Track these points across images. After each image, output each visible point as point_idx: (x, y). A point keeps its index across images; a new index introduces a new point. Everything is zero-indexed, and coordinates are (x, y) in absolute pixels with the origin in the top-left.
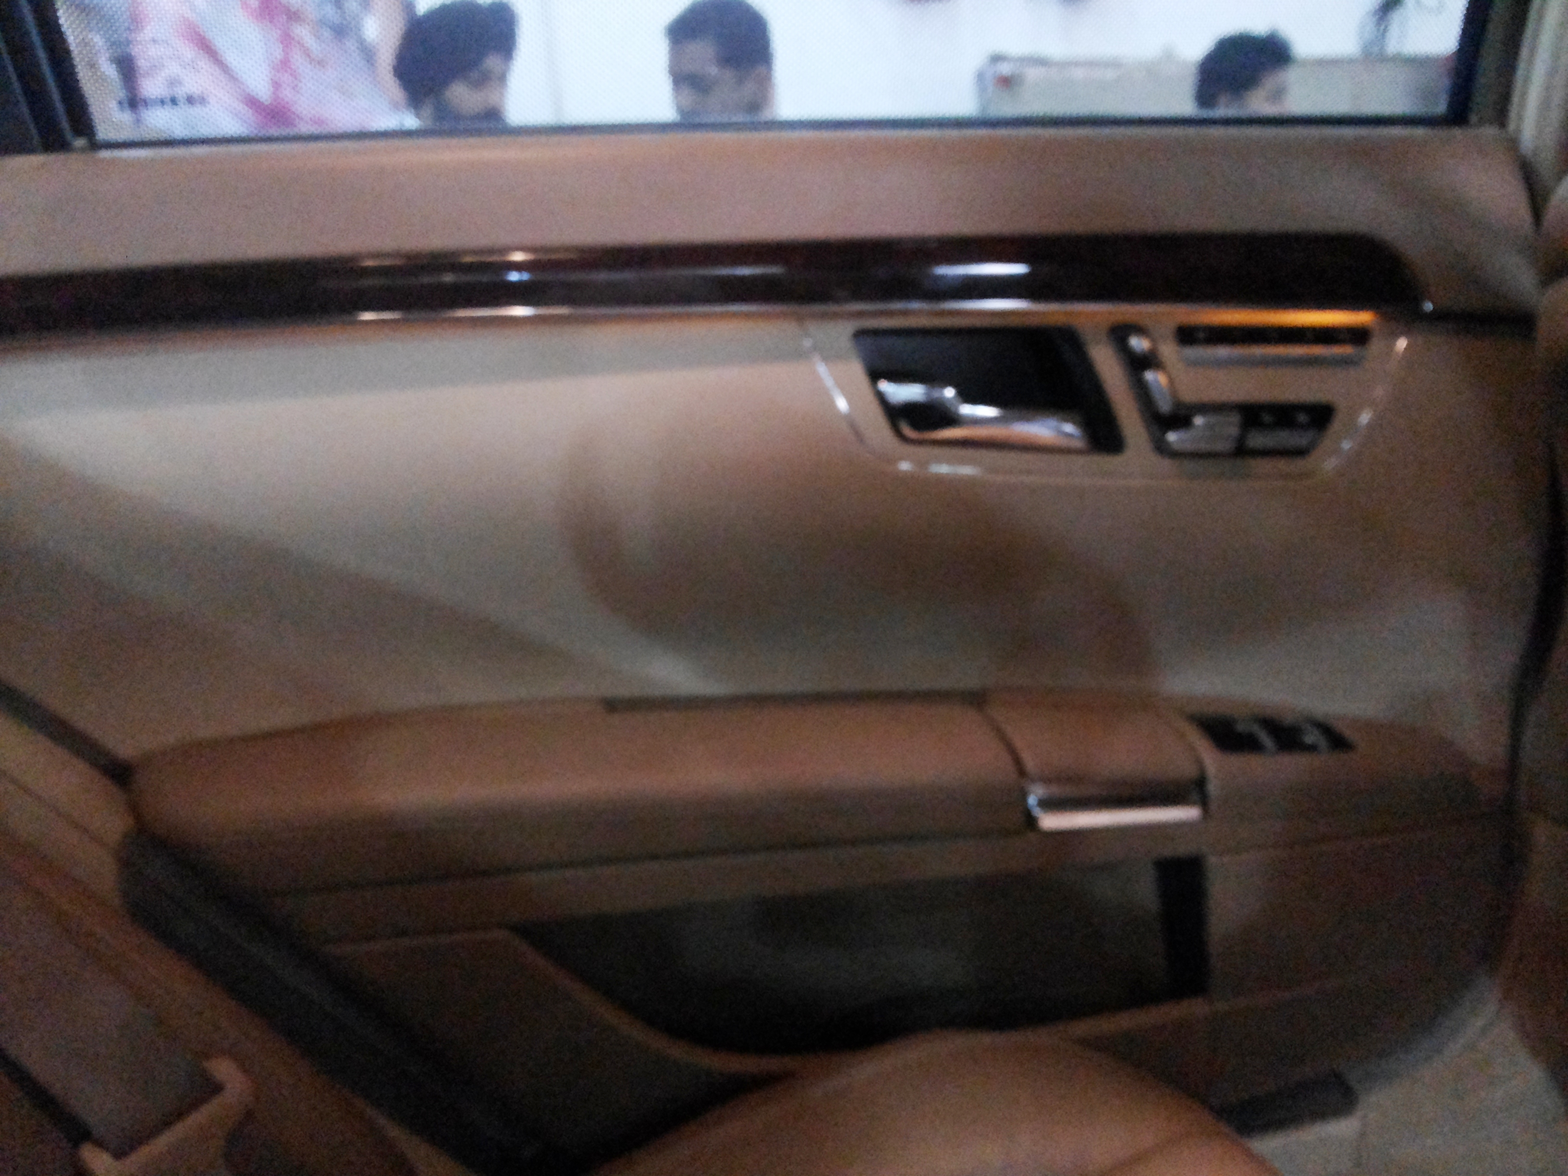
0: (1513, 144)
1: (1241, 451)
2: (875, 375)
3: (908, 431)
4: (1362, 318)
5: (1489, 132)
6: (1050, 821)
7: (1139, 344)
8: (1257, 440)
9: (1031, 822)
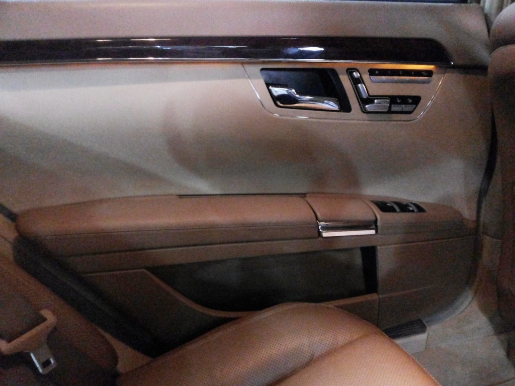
0: (483, 9)
1: (390, 112)
2: (268, 85)
3: (278, 103)
4: (430, 67)
5: (474, 5)
6: (325, 234)
7: (356, 75)
8: (395, 108)
9: (320, 234)
